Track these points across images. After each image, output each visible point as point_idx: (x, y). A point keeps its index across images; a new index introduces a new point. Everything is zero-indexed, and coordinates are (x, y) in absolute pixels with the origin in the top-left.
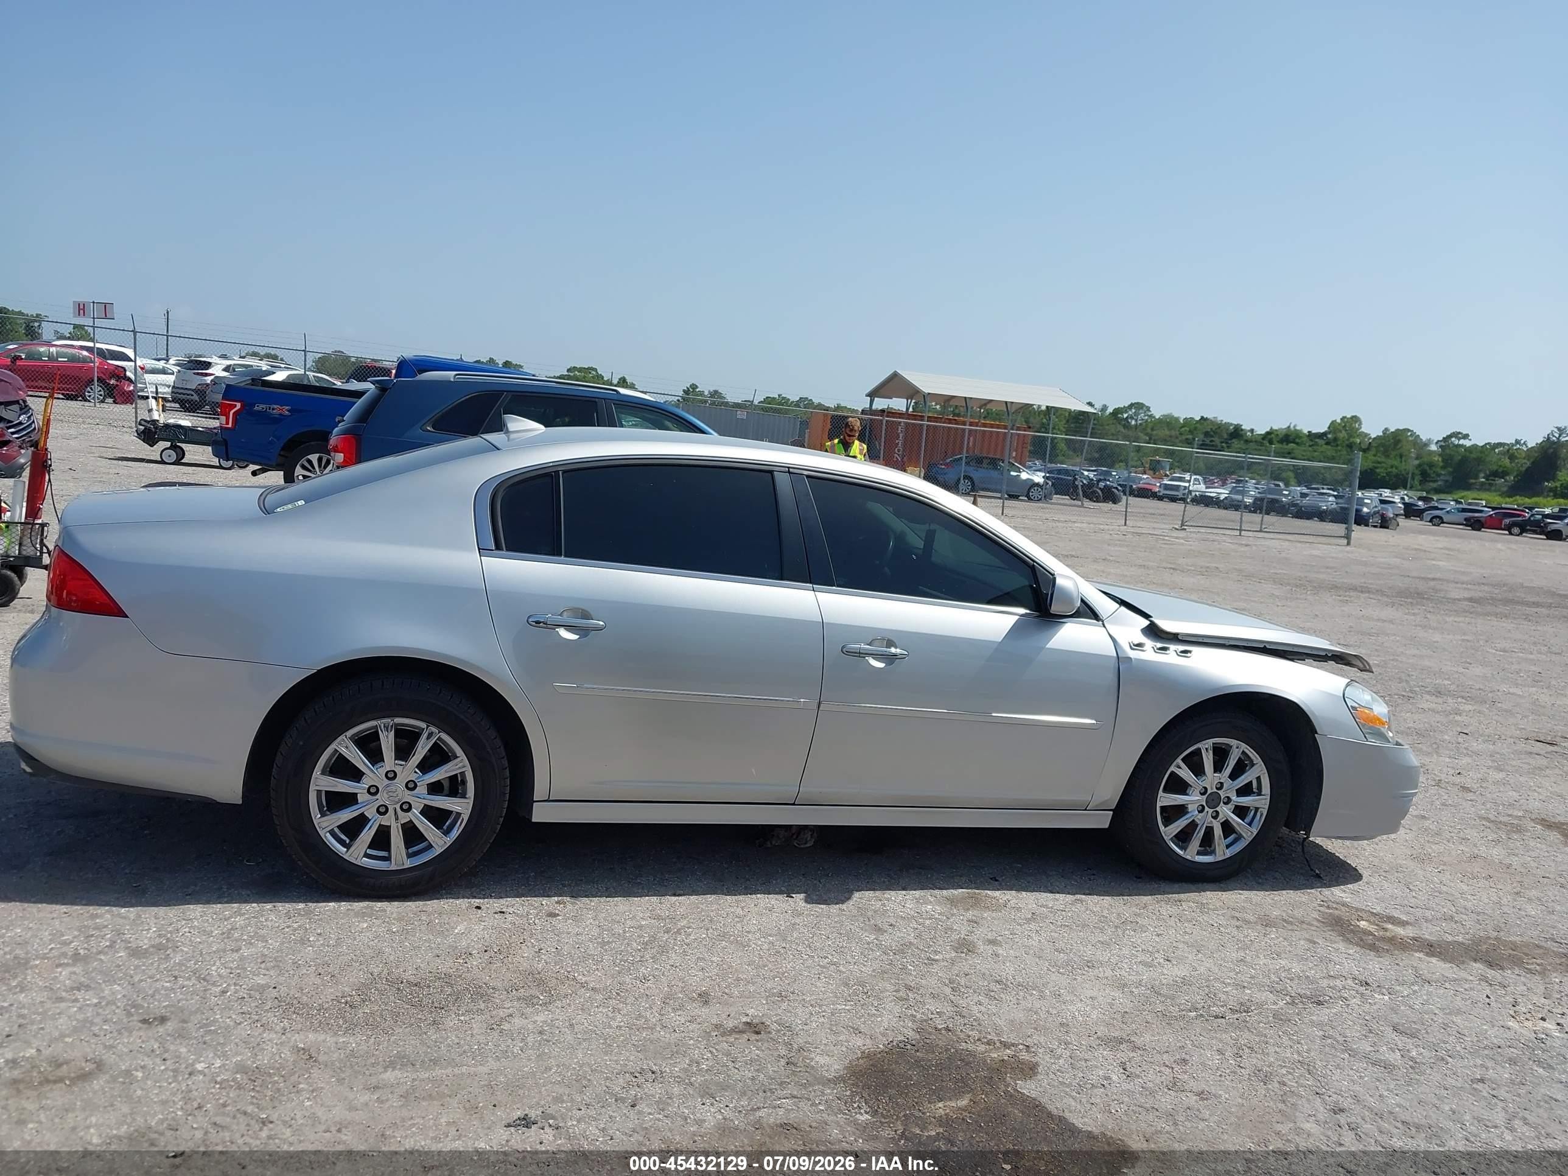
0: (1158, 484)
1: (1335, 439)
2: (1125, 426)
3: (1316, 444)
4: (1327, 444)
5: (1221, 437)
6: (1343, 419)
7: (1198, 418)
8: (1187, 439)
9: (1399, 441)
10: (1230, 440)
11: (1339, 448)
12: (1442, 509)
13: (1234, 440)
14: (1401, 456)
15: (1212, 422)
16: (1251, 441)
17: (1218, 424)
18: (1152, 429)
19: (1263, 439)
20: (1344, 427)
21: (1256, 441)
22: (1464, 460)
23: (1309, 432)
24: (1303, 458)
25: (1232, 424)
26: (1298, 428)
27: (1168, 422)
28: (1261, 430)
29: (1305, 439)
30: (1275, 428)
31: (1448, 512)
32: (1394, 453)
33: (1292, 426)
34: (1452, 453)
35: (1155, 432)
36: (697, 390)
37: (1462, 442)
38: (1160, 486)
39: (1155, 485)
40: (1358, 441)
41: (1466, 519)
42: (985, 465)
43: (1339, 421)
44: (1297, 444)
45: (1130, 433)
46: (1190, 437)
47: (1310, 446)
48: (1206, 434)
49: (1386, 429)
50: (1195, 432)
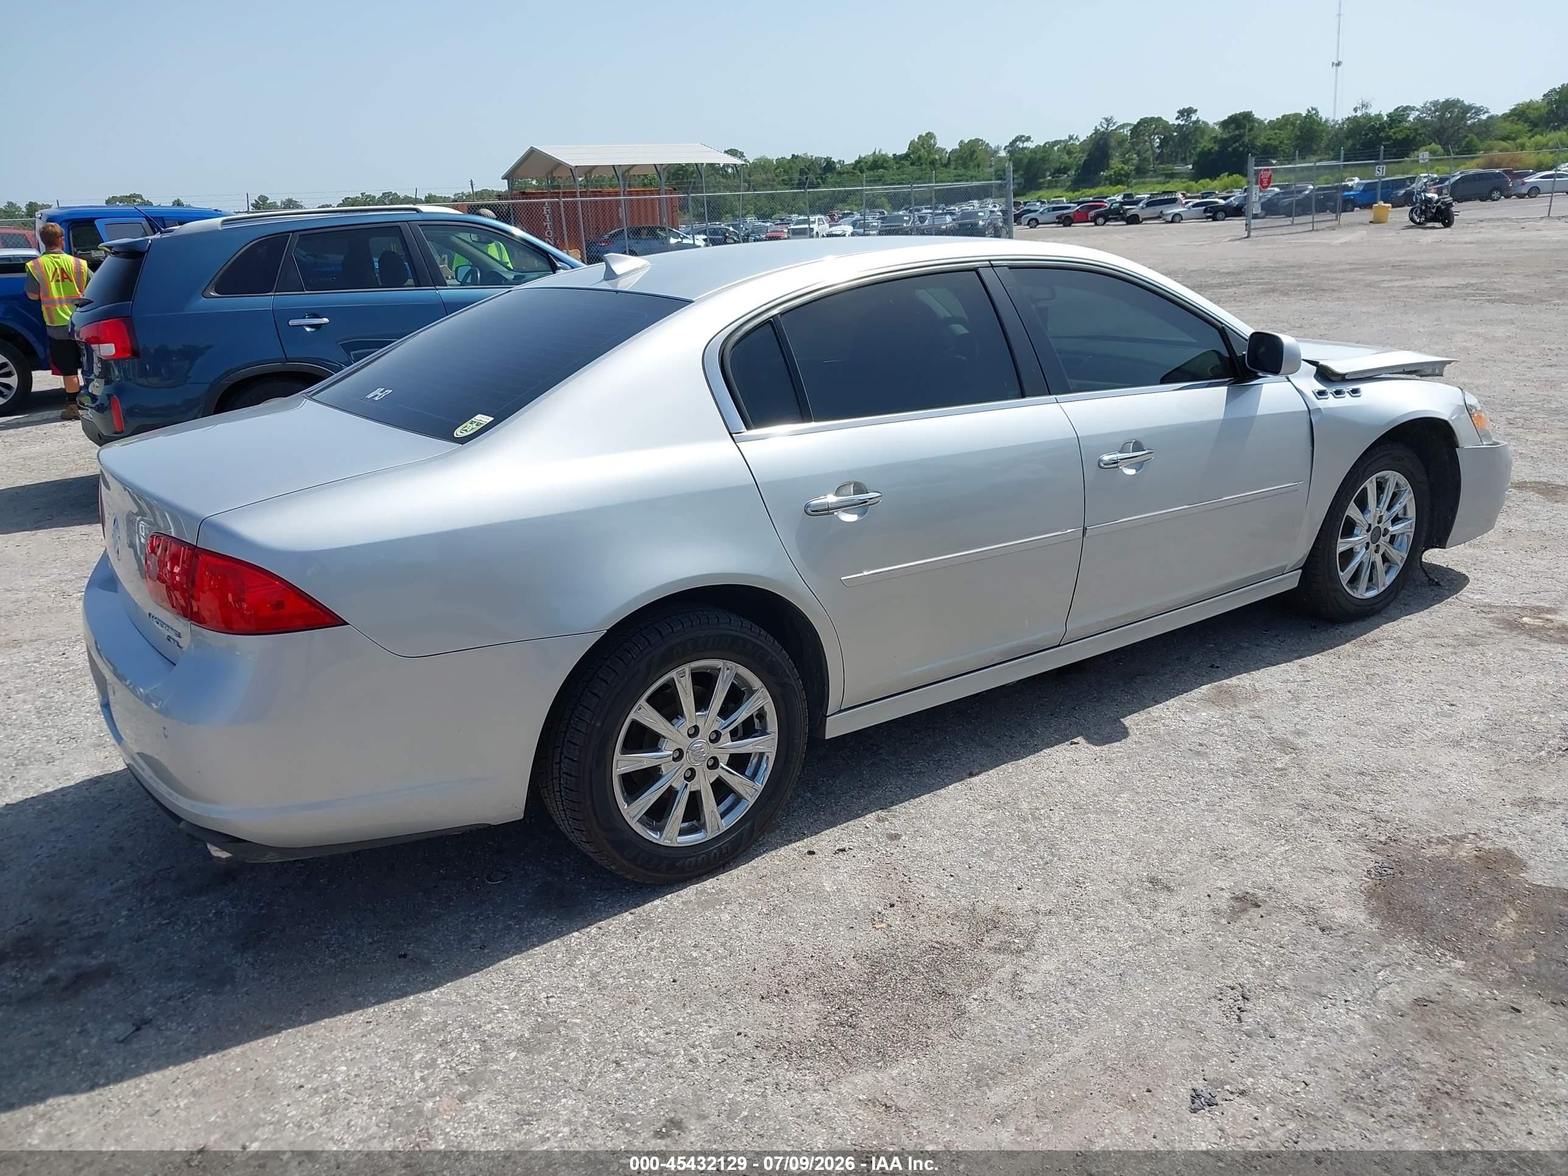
0: (786, 231)
1: (919, 158)
2: (723, 176)
3: (903, 165)
4: (912, 164)
5: (815, 173)
6: (920, 137)
7: (789, 157)
8: (783, 180)
9: (974, 151)
10: (825, 174)
11: (924, 166)
12: (1036, 211)
13: (827, 175)
14: (979, 166)
15: (804, 159)
16: (844, 173)
17: (809, 160)
18: (750, 176)
19: (854, 169)
20: (923, 144)
21: (848, 173)
22: (1031, 162)
23: (894, 155)
24: (892, 182)
25: (822, 158)
26: (883, 152)
27: (762, 166)
28: (850, 160)
29: (892, 162)
30: (863, 156)
31: (1041, 213)
32: (972, 164)
33: (877, 153)
34: (1021, 156)
35: (752, 178)
36: (268, 202)
37: (1026, 144)
38: (788, 232)
39: (782, 231)
40: (937, 157)
41: (1057, 218)
42: (644, 237)
43: (916, 140)
44: (885, 168)
45: (730, 182)
46: (786, 177)
47: (898, 169)
48: (802, 172)
49: (961, 142)
50: (790, 172)
